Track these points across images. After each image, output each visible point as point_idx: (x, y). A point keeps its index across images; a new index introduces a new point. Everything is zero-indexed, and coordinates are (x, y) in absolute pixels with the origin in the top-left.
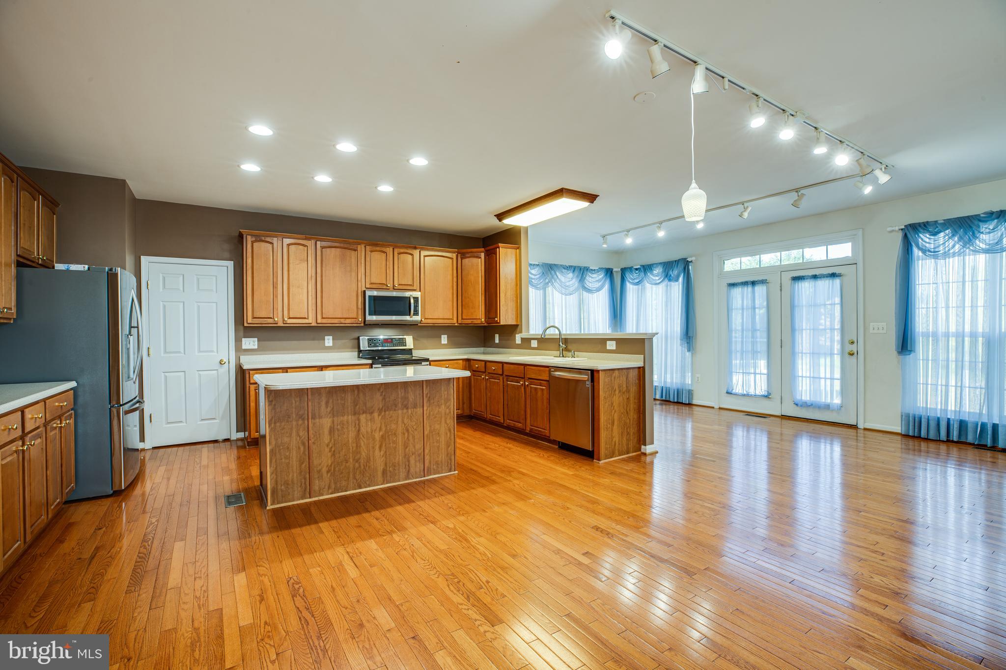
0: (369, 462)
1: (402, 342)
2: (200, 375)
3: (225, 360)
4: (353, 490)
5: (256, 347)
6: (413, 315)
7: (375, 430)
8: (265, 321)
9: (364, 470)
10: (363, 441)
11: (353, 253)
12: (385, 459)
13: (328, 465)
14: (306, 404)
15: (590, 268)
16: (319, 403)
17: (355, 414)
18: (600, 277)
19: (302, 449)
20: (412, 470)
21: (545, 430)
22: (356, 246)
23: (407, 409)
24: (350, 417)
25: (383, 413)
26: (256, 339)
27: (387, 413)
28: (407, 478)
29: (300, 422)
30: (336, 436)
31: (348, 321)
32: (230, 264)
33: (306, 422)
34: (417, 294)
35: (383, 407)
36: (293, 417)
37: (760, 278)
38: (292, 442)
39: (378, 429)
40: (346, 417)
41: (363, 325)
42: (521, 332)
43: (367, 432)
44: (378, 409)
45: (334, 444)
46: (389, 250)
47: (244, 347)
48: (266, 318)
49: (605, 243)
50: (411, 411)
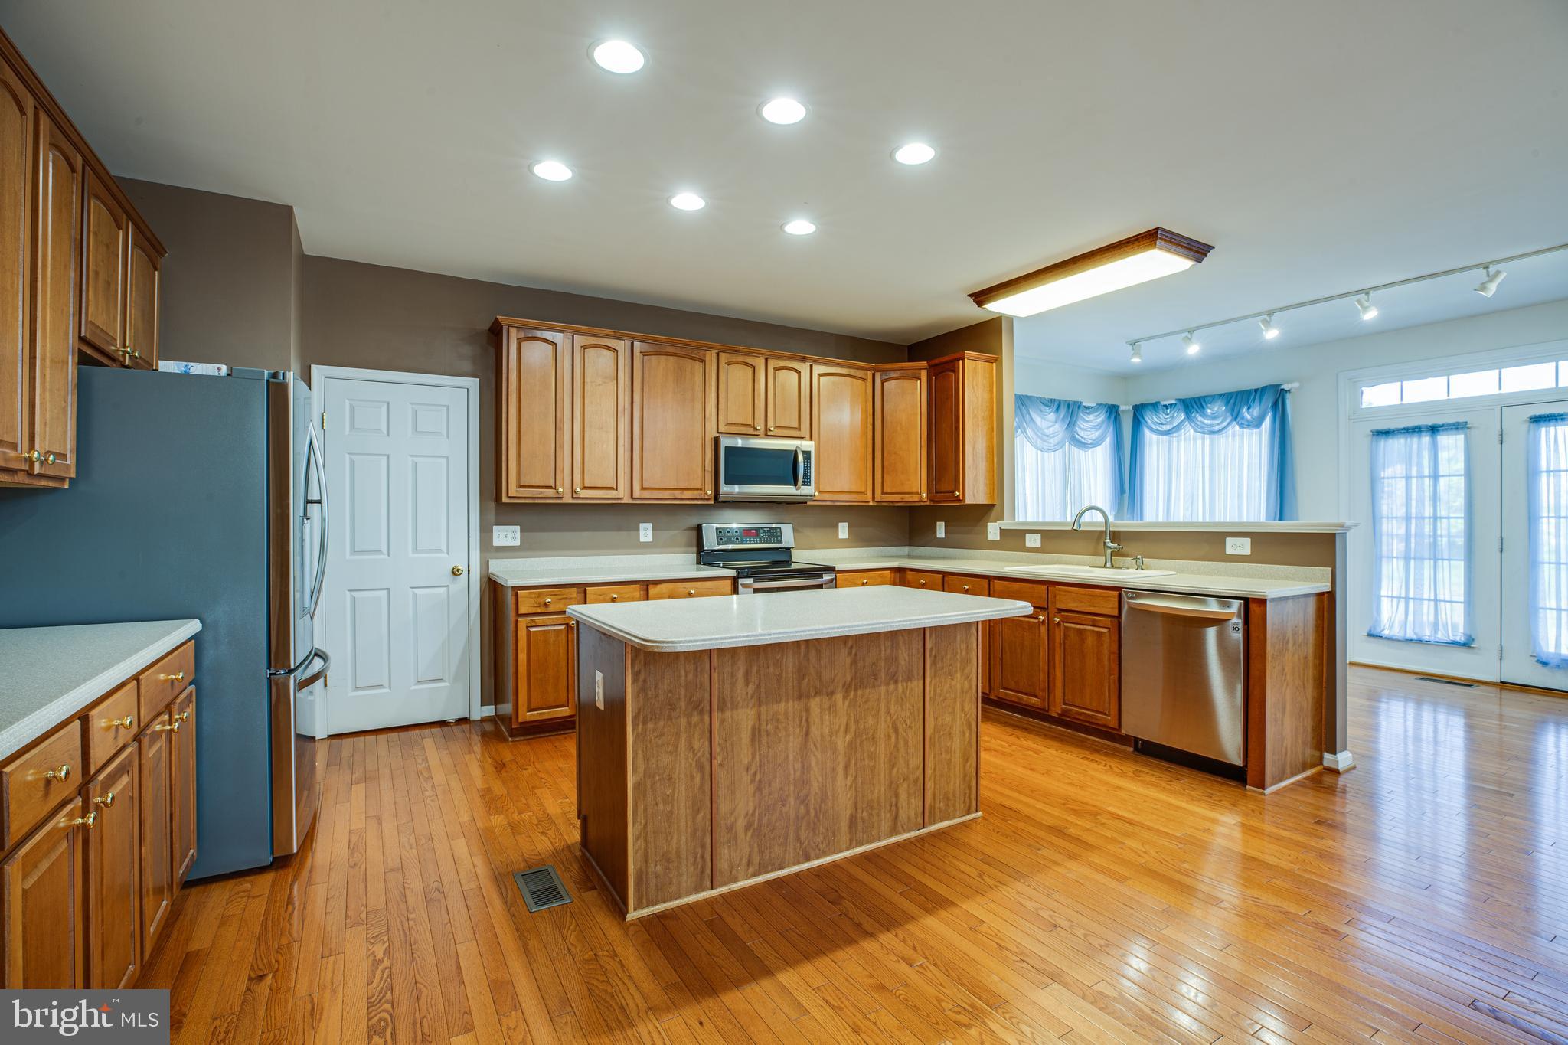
0: (825, 802)
1: (775, 535)
2: (416, 596)
3: (463, 567)
4: (794, 864)
5: (518, 543)
6: (802, 485)
7: (838, 731)
8: (541, 493)
9: (816, 820)
10: (815, 756)
11: (698, 366)
12: (854, 794)
13: (747, 814)
14: (707, 676)
15: (1084, 404)
16: (732, 675)
17: (800, 697)
18: (1099, 420)
19: (698, 779)
20: (903, 815)
21: (1105, 714)
22: (703, 352)
23: (896, 682)
24: (791, 703)
25: (852, 693)
26: (518, 528)
27: (860, 692)
28: (894, 831)
29: (695, 718)
30: (764, 749)
31: (688, 495)
32: (473, 383)
33: (707, 718)
34: (807, 445)
35: (852, 679)
36: (680, 708)
37: (1451, 420)
38: (678, 765)
39: (843, 729)
40: (783, 704)
41: (713, 503)
42: (1000, 518)
43: (822, 736)
44: (844, 685)
45: (760, 765)
46: (759, 362)
47: (496, 542)
48: (543, 487)
49: (1137, 354)
50: (903, 686)
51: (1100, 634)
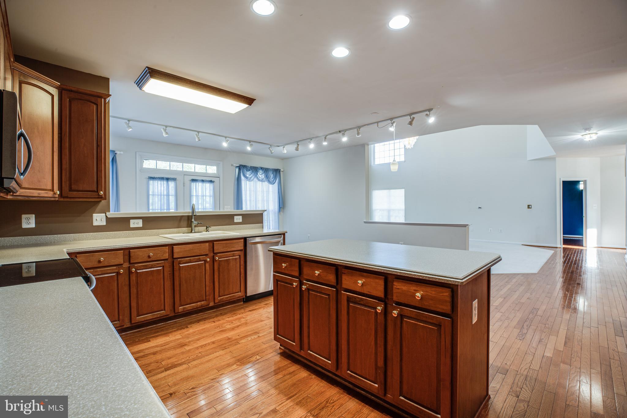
21: (239, 292)
37: (172, 177)
42: (106, 210)
51: (236, 259)
